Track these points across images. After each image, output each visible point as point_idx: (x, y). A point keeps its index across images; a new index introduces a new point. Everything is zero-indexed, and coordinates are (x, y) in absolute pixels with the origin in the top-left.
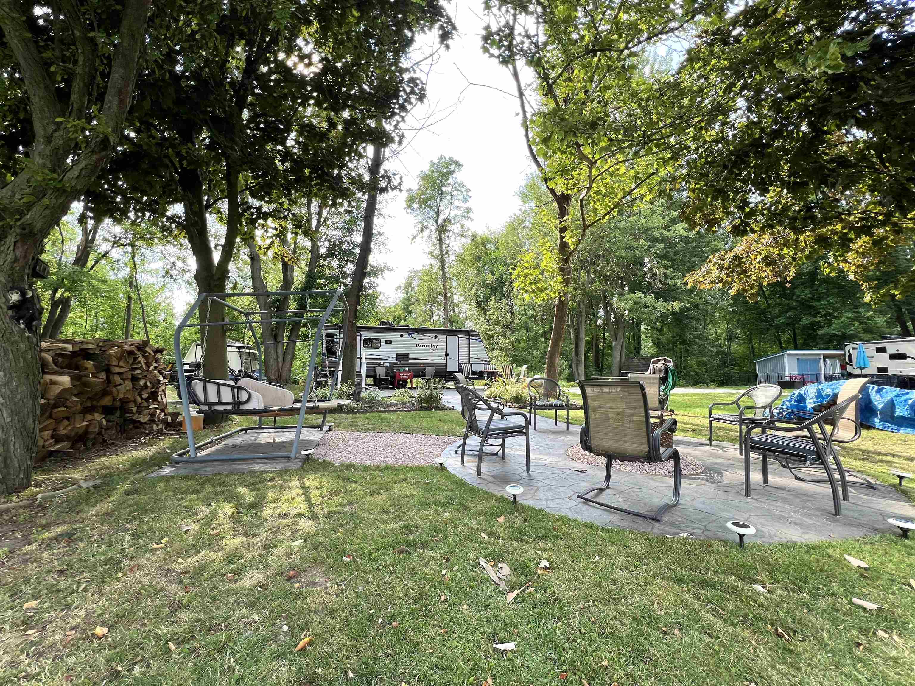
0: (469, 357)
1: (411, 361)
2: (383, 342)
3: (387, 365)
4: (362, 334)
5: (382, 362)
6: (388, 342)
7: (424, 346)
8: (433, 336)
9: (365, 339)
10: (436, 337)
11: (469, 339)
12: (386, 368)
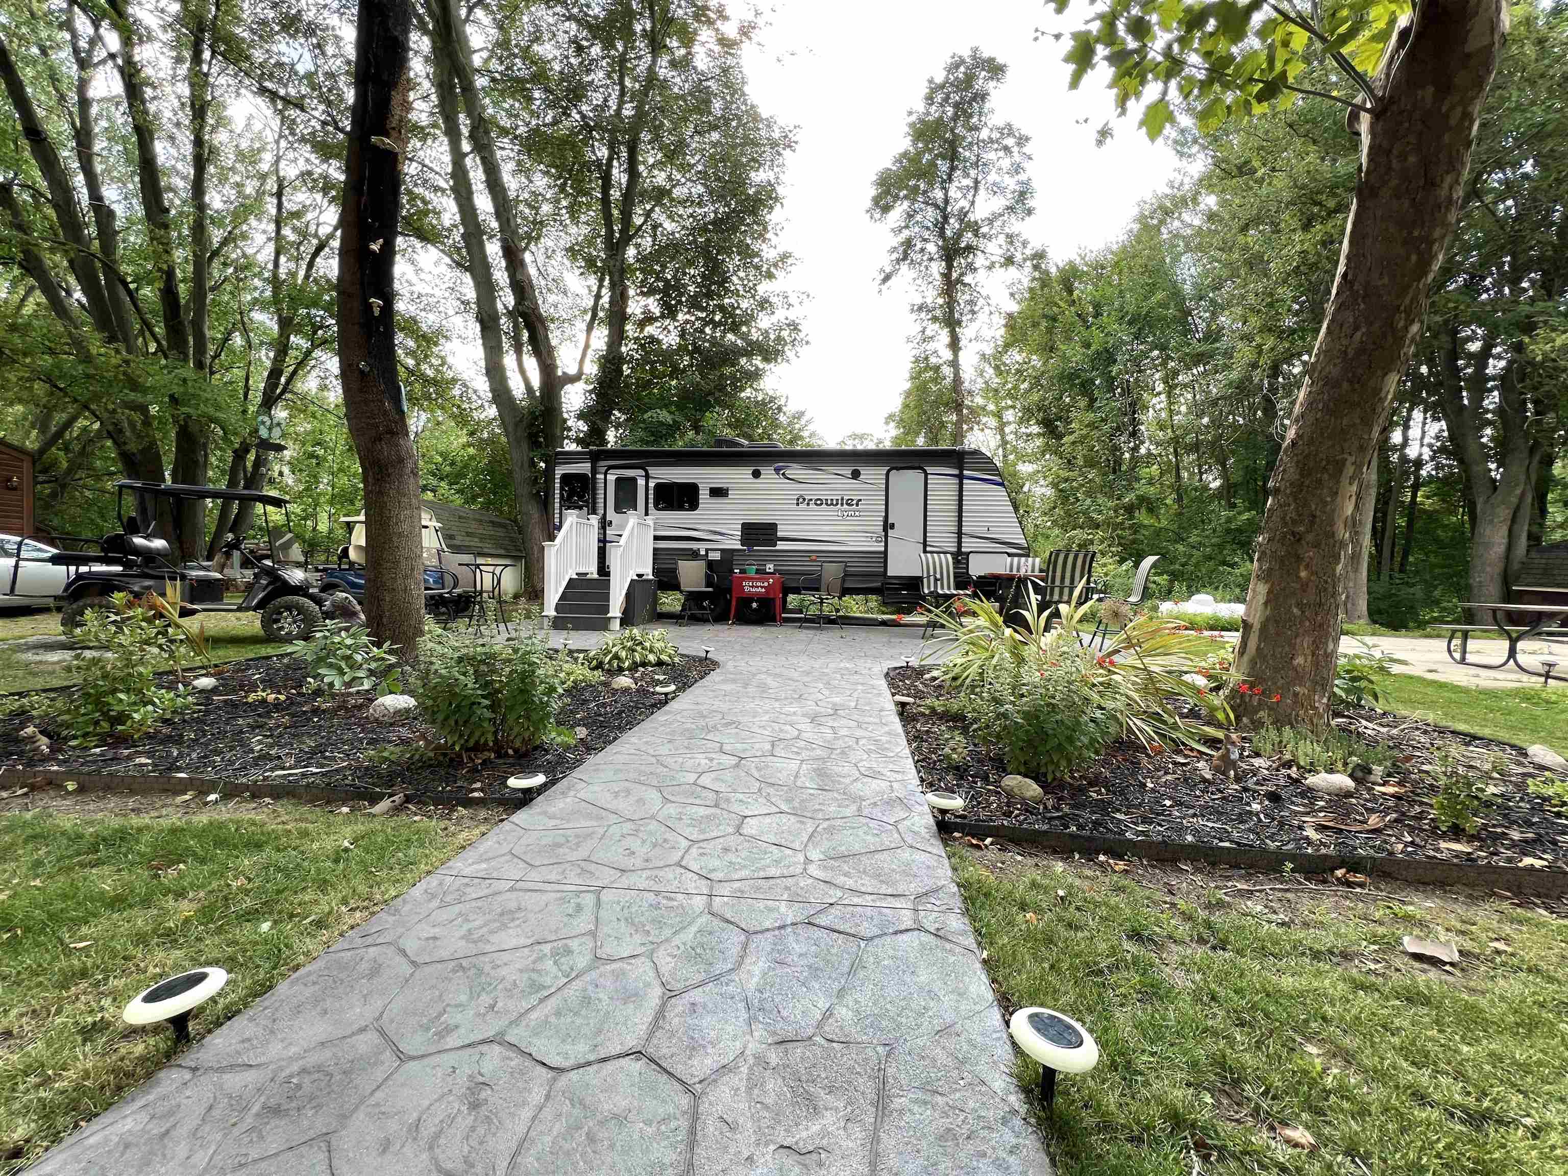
0: (960, 534)
1: (781, 546)
2: (704, 494)
3: (715, 556)
4: (652, 471)
5: (702, 547)
6: (718, 492)
7: (819, 502)
8: (847, 471)
9: (658, 487)
10: (856, 475)
11: (961, 477)
12: (711, 565)
